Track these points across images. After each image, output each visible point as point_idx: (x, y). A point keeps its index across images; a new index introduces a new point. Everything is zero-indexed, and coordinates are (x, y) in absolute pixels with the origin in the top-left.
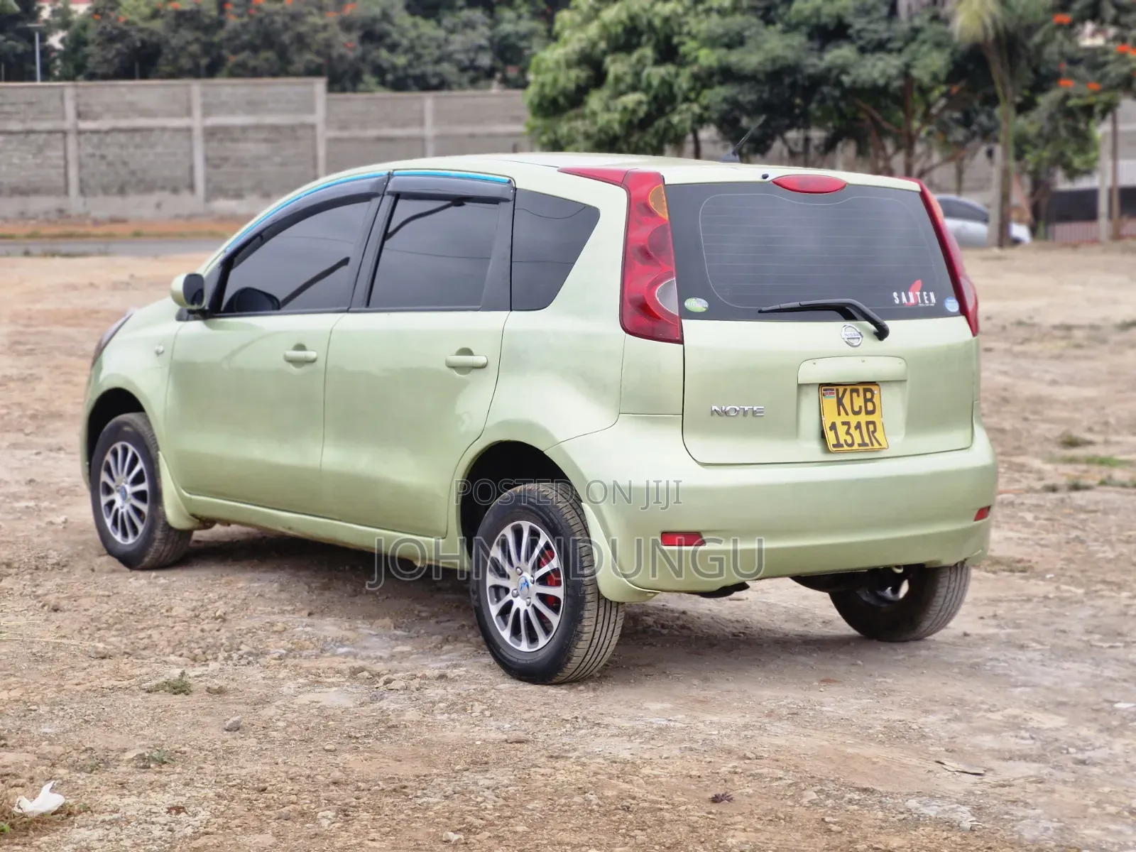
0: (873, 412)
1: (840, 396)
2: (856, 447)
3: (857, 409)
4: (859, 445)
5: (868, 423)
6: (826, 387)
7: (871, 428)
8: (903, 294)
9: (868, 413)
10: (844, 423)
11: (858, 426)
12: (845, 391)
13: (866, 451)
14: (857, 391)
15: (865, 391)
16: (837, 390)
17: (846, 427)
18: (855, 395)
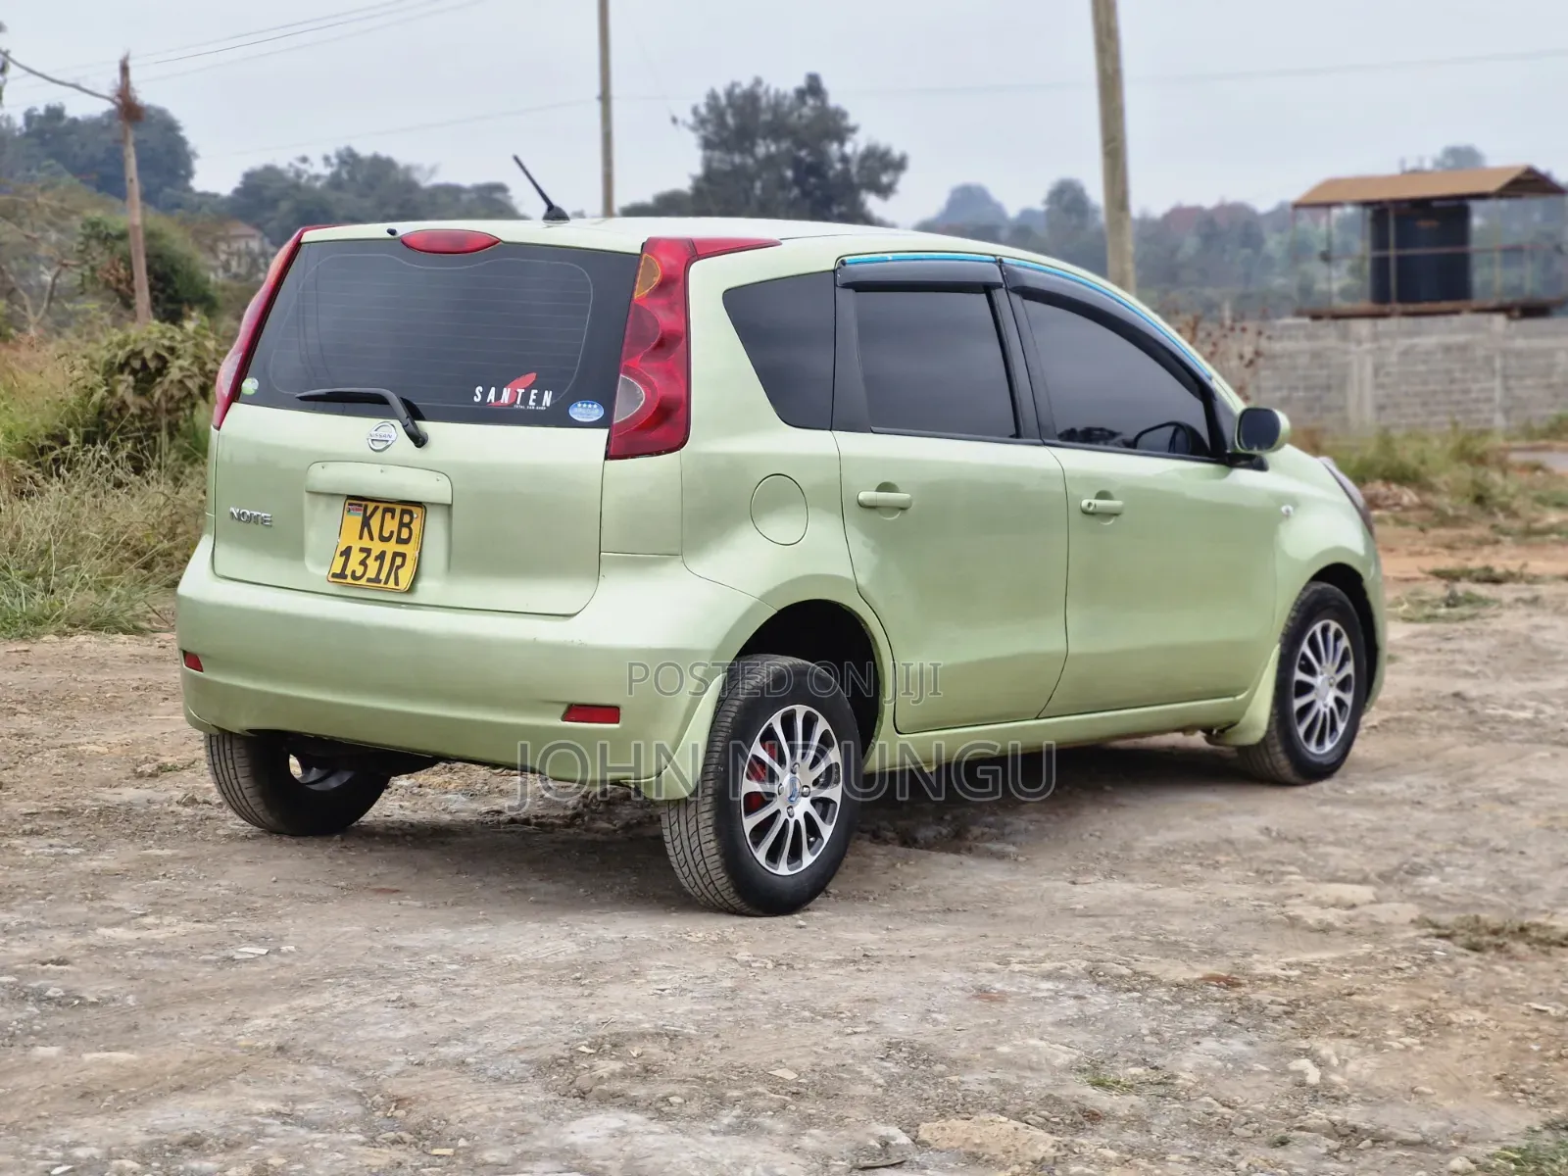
0: (406, 541)
1: (368, 514)
2: (363, 582)
3: (386, 534)
4: (369, 580)
5: (396, 555)
7: (399, 560)
8: (493, 390)
9: (400, 541)
10: (362, 550)
11: (381, 557)
12: (376, 508)
13: (381, 590)
14: (393, 511)
15: (403, 512)
16: (366, 507)
17: (365, 555)
18: (388, 516)
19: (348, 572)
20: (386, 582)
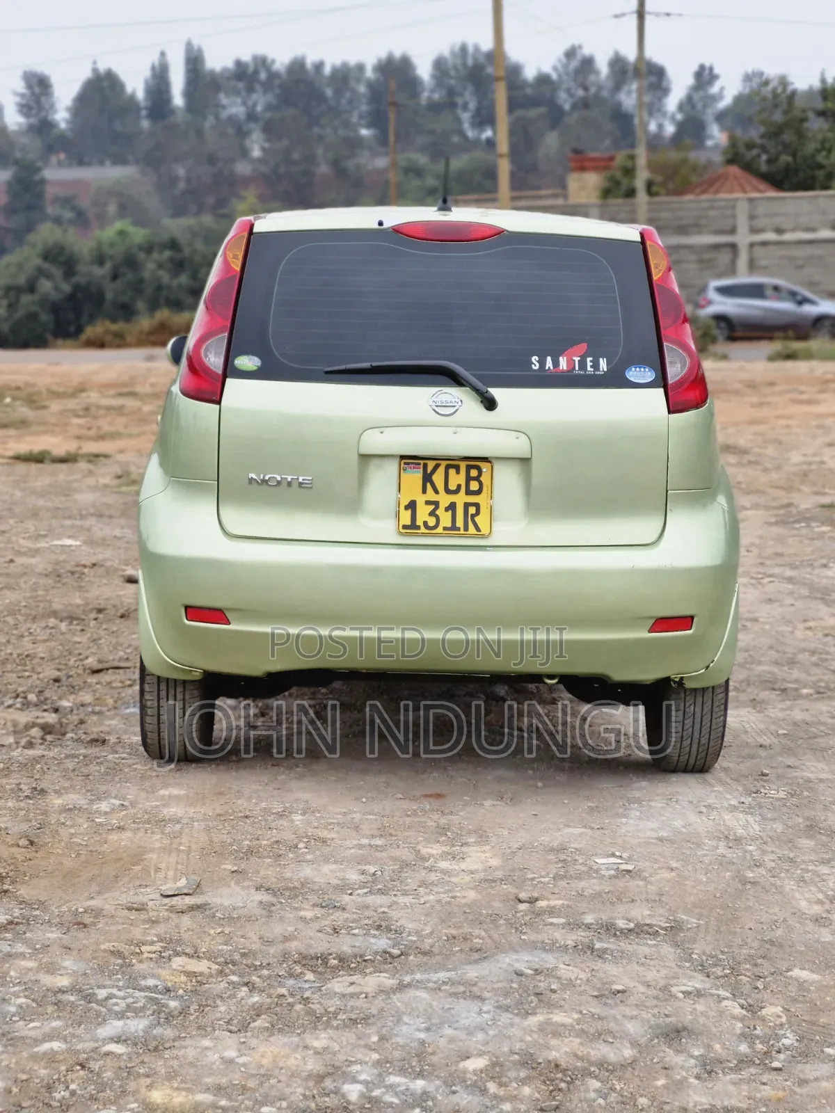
0: (479, 492)
1: (429, 470)
2: (440, 530)
3: (452, 487)
4: (445, 529)
5: (467, 506)
6: (408, 460)
7: (472, 510)
8: (549, 359)
9: (468, 492)
10: (428, 503)
11: (452, 507)
12: (437, 467)
13: (461, 536)
14: (457, 469)
15: (469, 468)
16: (425, 466)
17: (433, 507)
18: (452, 472)
19: (419, 522)
20: (466, 528)
